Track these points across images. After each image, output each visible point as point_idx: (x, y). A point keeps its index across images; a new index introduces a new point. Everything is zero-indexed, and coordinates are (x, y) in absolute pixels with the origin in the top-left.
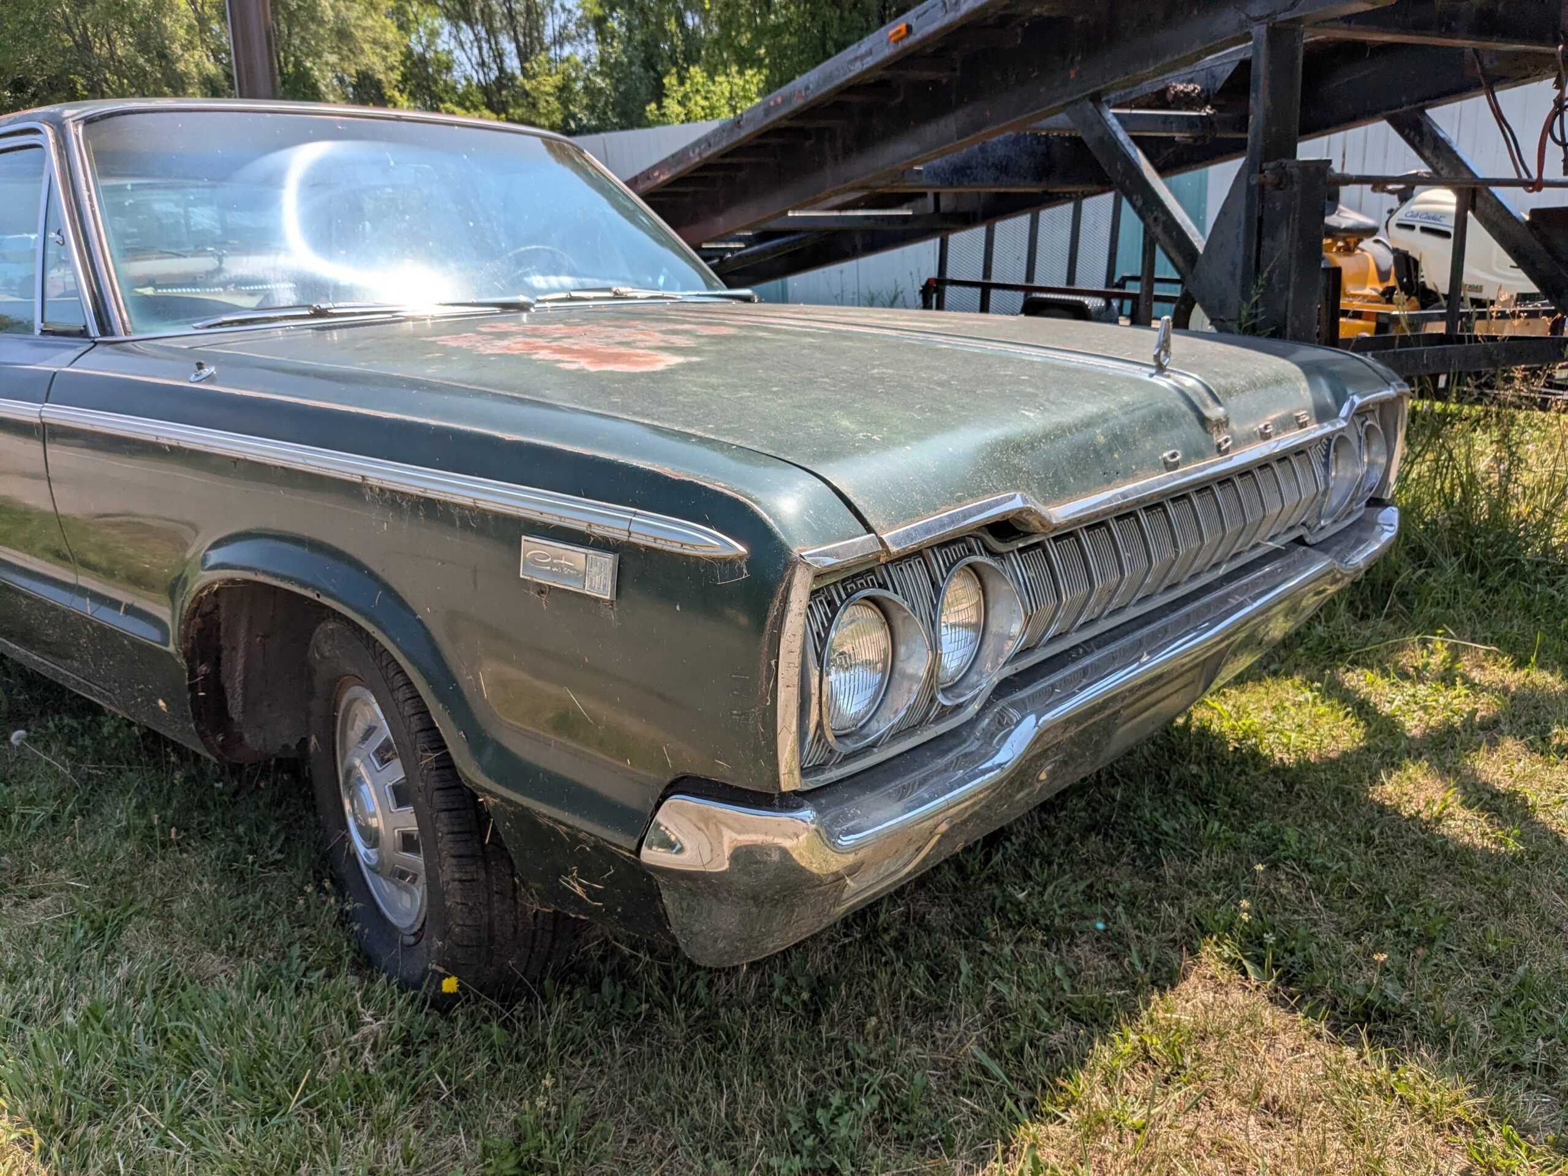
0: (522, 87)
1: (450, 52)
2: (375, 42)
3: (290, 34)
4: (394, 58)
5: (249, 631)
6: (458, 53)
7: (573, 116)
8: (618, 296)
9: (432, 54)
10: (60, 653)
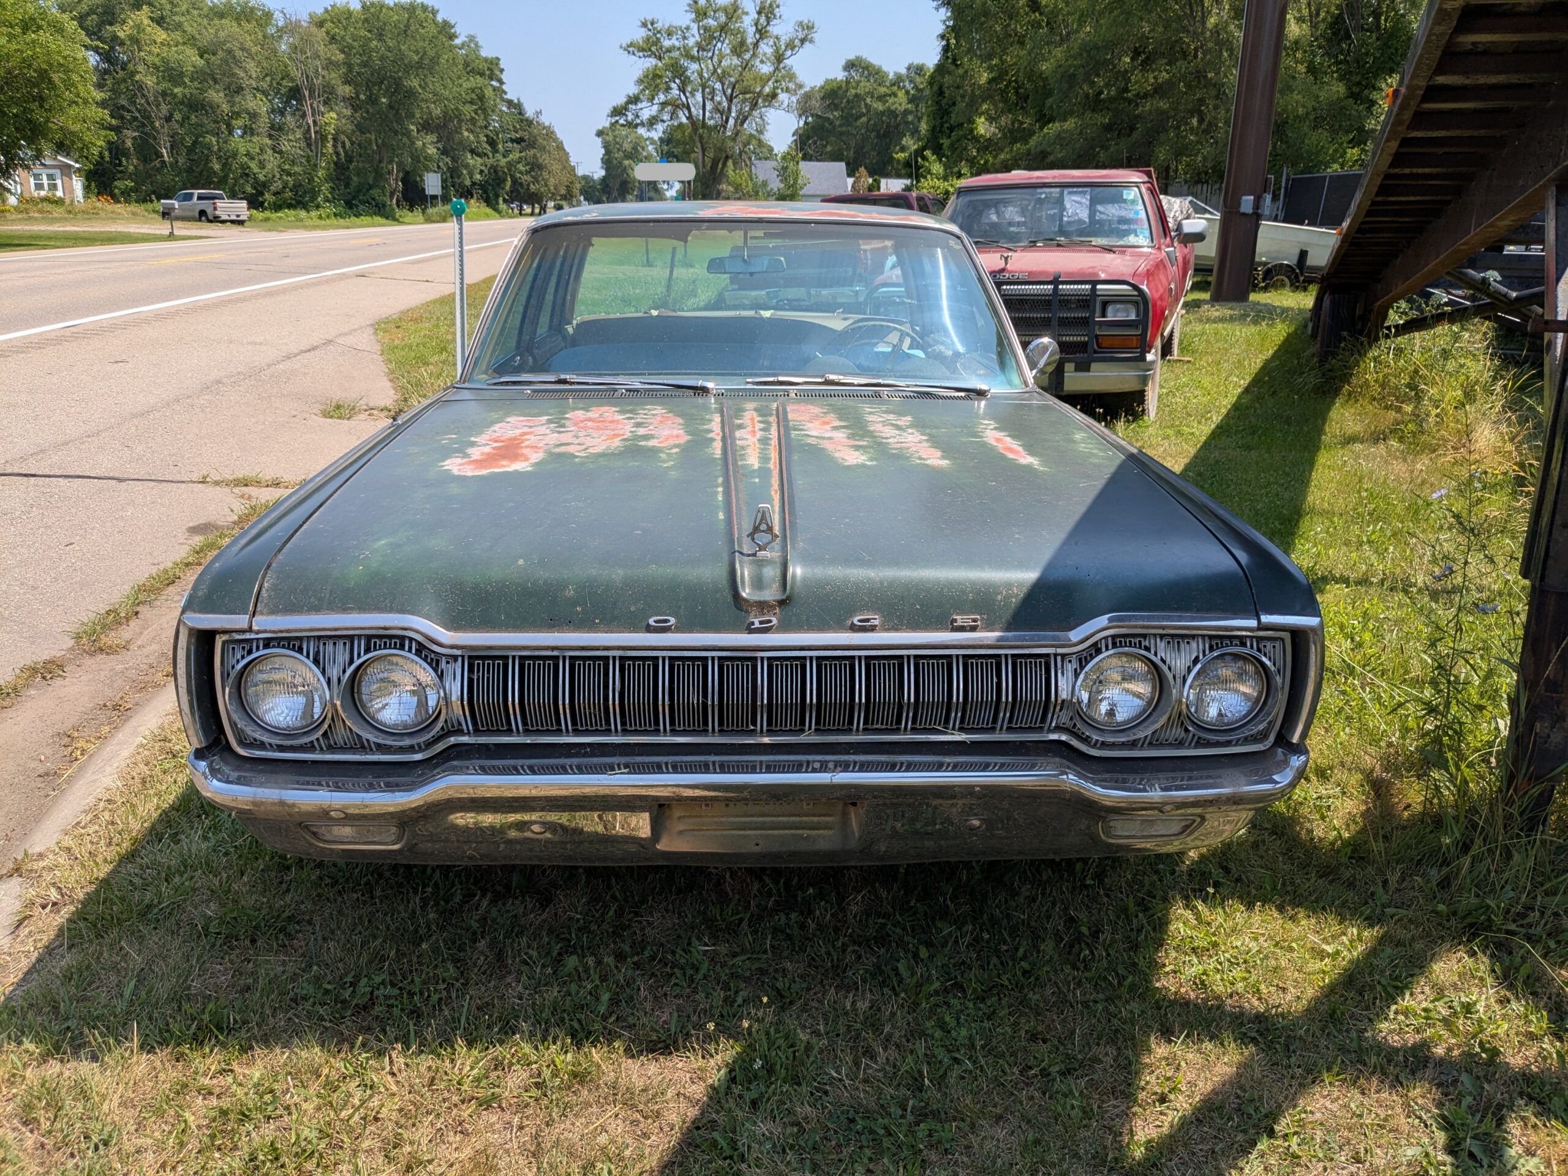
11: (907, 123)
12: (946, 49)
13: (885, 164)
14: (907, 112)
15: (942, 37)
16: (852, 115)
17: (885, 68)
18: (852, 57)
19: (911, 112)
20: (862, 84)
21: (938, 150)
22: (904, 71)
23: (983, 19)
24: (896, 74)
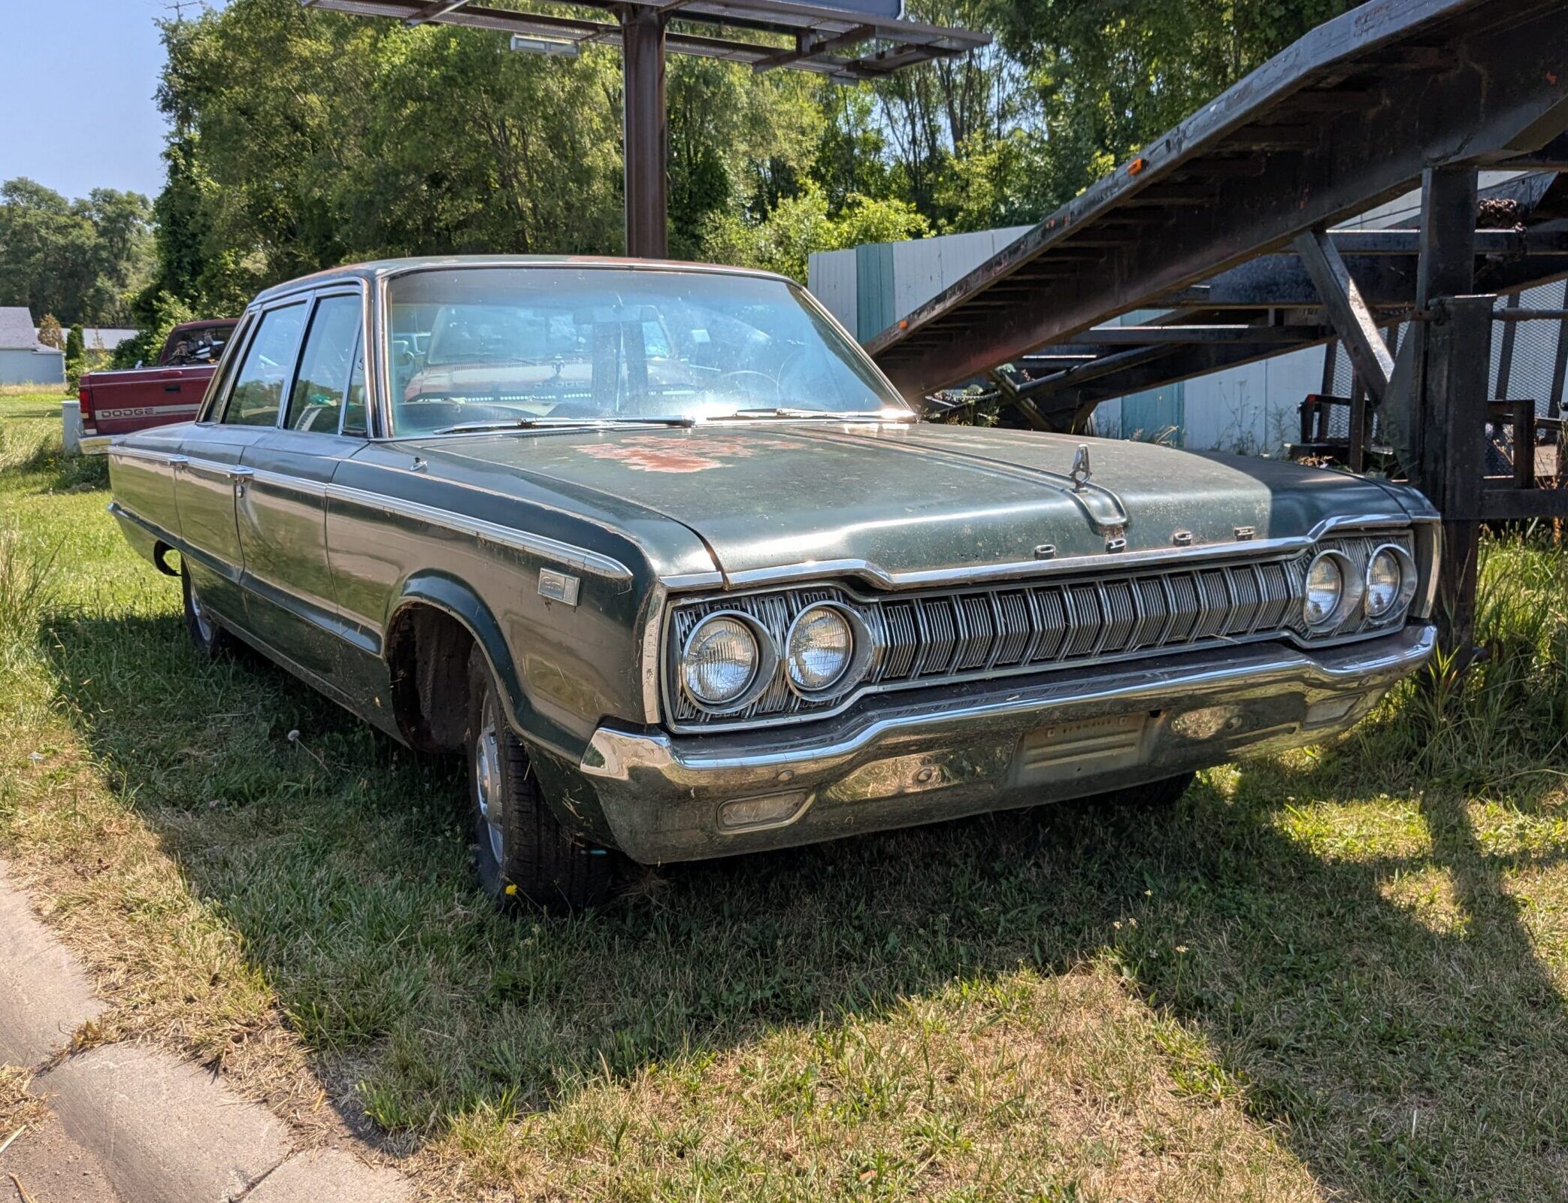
0: (952, 167)
1: (879, 131)
2: (790, 127)
3: (702, 122)
4: (810, 143)
5: (438, 650)
6: (887, 132)
7: (1005, 200)
8: (781, 416)
9: (860, 133)
10: (324, 667)
11: (101, 260)
12: (174, 170)
13: (76, 311)
14: (97, 247)
15: (168, 156)
16: (22, 249)
17: (61, 194)
18: (13, 179)
19: (104, 248)
20: (32, 212)
21: (178, 290)
22: (88, 198)
23: (235, 137)
24: (78, 201)
